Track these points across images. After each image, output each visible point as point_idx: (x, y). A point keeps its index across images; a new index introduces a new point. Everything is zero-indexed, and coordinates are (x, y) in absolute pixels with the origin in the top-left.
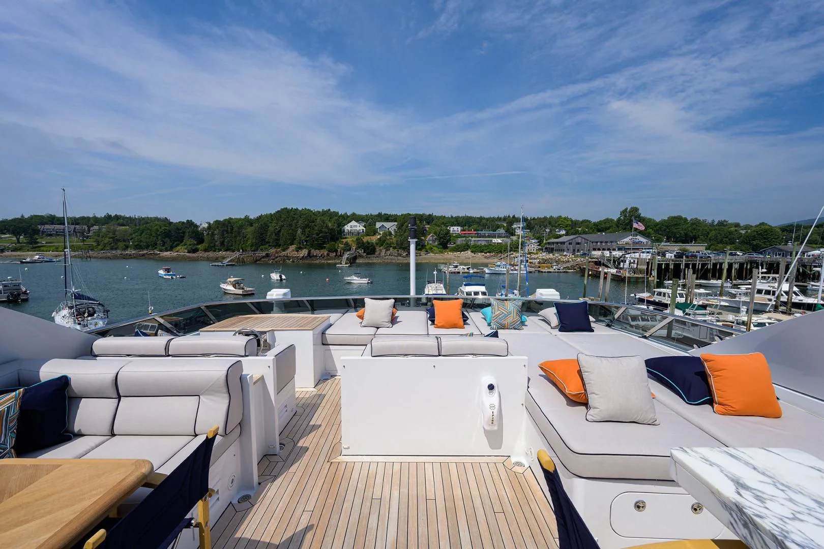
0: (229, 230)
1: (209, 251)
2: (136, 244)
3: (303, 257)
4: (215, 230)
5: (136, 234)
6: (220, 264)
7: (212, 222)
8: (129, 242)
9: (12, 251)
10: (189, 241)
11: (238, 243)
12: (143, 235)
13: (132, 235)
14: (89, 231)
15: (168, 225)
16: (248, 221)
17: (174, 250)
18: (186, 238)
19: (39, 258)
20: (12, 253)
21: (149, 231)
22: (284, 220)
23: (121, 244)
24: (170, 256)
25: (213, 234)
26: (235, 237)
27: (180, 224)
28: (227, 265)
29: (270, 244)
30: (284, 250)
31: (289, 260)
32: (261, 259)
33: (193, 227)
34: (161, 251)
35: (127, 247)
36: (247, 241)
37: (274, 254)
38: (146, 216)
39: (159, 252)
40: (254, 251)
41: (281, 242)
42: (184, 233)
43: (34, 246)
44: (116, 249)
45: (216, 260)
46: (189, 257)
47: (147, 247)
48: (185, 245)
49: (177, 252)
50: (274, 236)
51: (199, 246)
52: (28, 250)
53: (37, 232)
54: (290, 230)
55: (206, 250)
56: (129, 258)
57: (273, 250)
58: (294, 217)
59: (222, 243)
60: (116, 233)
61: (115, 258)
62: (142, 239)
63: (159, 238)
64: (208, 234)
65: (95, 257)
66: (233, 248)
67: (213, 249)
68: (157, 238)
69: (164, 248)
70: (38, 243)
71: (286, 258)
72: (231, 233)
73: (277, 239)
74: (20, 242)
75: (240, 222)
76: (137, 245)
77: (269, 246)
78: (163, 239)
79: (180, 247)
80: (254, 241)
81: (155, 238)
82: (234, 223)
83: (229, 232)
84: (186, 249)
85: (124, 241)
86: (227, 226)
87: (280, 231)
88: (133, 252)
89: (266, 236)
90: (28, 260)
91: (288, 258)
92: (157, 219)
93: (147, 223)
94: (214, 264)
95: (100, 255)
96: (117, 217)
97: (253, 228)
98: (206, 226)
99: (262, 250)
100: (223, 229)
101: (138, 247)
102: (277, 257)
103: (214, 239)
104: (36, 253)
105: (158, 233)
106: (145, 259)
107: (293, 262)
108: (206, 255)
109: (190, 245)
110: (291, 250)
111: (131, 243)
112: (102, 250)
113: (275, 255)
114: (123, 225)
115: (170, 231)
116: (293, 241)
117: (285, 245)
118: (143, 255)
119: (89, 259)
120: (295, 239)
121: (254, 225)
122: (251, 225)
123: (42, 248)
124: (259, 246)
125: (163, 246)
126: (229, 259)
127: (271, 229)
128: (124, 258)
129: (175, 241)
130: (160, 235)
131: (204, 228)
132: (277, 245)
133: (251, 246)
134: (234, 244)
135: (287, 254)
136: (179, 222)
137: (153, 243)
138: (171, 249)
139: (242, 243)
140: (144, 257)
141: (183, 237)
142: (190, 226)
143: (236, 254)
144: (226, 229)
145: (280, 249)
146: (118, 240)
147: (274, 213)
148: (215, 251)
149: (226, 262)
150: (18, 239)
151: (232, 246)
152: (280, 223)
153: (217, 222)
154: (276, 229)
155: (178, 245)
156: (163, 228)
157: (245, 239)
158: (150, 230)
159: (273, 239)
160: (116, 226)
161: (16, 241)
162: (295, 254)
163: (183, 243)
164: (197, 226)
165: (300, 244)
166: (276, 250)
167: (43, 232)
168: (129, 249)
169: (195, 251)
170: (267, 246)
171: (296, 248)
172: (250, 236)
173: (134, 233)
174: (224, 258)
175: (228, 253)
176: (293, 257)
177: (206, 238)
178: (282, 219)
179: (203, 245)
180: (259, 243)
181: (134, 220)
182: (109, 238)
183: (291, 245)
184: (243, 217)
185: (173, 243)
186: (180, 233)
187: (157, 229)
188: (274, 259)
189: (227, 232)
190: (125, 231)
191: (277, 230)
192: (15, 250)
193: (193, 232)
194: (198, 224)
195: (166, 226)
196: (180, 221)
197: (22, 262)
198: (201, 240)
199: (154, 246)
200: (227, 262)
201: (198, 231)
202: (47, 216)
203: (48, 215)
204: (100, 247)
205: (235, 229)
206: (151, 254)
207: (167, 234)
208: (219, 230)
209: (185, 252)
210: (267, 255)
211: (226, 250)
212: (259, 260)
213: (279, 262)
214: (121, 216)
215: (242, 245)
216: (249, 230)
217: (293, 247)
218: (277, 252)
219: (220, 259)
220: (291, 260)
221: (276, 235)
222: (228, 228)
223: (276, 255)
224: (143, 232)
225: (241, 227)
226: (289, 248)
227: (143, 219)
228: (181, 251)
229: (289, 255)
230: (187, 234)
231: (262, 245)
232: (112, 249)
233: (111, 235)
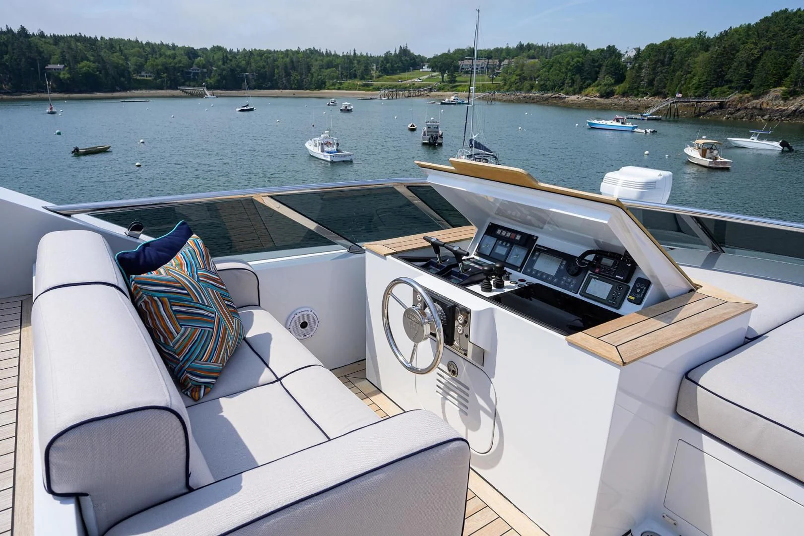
0: (666, 60)
1: (628, 96)
2: (542, 83)
3: (795, 111)
4: (645, 60)
5: (544, 69)
6: (639, 116)
7: (643, 48)
8: (535, 80)
9: (438, 91)
10: (605, 79)
11: (675, 81)
12: (551, 70)
13: (539, 71)
14: (500, 66)
15: (582, 55)
16: (702, 42)
17: (583, 92)
18: (601, 76)
19: (454, 99)
20: (437, 92)
21: (558, 65)
22: (774, 36)
23: (527, 84)
24: (576, 102)
25: (640, 68)
26: (674, 71)
27: (598, 53)
28: (649, 119)
29: (733, 85)
30: (756, 97)
31: (762, 116)
32: (709, 111)
33: (614, 57)
34: (567, 94)
35: (532, 87)
36: (691, 78)
37: (734, 103)
38: (560, 44)
39: (564, 96)
40: (700, 96)
41: (755, 81)
42: (600, 66)
43: (452, 84)
44: (520, 90)
45: (636, 109)
46: (599, 104)
47: (552, 88)
48: (598, 86)
49: (587, 95)
50: (743, 70)
51: (617, 88)
52: (448, 90)
53: (457, 68)
54: (780, 56)
55: (624, 94)
56: (531, 103)
57: (735, 96)
58: (799, 28)
59: (651, 83)
60: (524, 68)
61: (519, 101)
62: (550, 76)
63: (569, 74)
64: (633, 68)
65: (500, 100)
66: (666, 91)
67: (636, 93)
68: (567, 75)
69: (571, 89)
70: (455, 81)
71: (756, 112)
72: (669, 65)
73: (747, 75)
74: (444, 80)
75: (689, 45)
76: (541, 85)
77: (730, 88)
78: (573, 77)
79: (591, 89)
80: (704, 78)
81: (564, 75)
82: (677, 48)
83: (666, 63)
84: (598, 91)
85: (531, 79)
86: (664, 54)
87: (759, 58)
88: (537, 95)
89: (729, 69)
90: (446, 101)
91: (762, 111)
92: (571, 47)
93: (559, 53)
94: (630, 116)
95: (505, 98)
96: (530, 47)
97: (707, 55)
98: (632, 54)
99: (714, 95)
100: (656, 59)
101: (544, 88)
102: (739, 110)
103: (639, 76)
104: (453, 93)
105: (569, 67)
106: (548, 105)
107: (770, 120)
108: (622, 102)
109: (605, 85)
110: (773, 99)
111: (537, 83)
112: (508, 90)
113: (736, 105)
114: (533, 58)
115: (583, 64)
116: (781, 79)
117: (761, 85)
118: (547, 99)
119: (493, 102)
120: (786, 75)
121: (711, 49)
122: (707, 50)
123: (459, 88)
124: (711, 89)
125: (571, 86)
126: (654, 110)
127: (742, 55)
128: (526, 102)
129: (586, 79)
130: (570, 70)
131: (629, 58)
132: (746, 85)
133: (696, 88)
134: (668, 85)
135: (762, 104)
136: (598, 50)
137: (561, 81)
138: (579, 91)
139: (683, 82)
140: (547, 102)
141: (598, 73)
142: (611, 56)
143: (667, 103)
144: (661, 57)
145: (750, 94)
146: (525, 79)
147: (757, 24)
148: (637, 95)
149: (648, 114)
150: (443, 77)
151: (665, 87)
152: (764, 43)
153: (651, 47)
154: (753, 54)
155: (589, 85)
156: (575, 60)
157: (689, 76)
158: (560, 63)
159: (741, 75)
160: (525, 59)
161: (441, 80)
162: (780, 105)
163: (596, 82)
164: (620, 55)
165: (796, 85)
166: (741, 95)
167: (463, 69)
168: (534, 90)
169: (608, 95)
170: (725, 88)
171: (785, 92)
172: (699, 69)
173: (543, 67)
174: (647, 107)
175: (656, 99)
176: (773, 111)
177: (629, 74)
178: (770, 35)
179: (622, 85)
180: (711, 82)
181: (546, 49)
182: (517, 76)
183: (775, 87)
184: (694, 35)
185: (584, 82)
186: (594, 67)
187: (568, 61)
188: (731, 114)
189: (663, 63)
190: (533, 66)
191: (753, 58)
192: (439, 89)
193: (613, 64)
194: (623, 52)
195: (579, 57)
196: (598, 48)
197: (442, 103)
198: (620, 79)
199: (559, 86)
200: (651, 115)
201: (619, 64)
202: (468, 50)
203: (468, 48)
204: (506, 87)
205: (677, 57)
206: (556, 97)
207: (579, 69)
208: (651, 61)
209: (595, 97)
210: (721, 106)
211: (654, 95)
212: (704, 114)
213: (743, 118)
214: (533, 45)
215: (682, 85)
216: (703, 57)
217: (779, 91)
218: (741, 101)
219: (641, 109)
220: (766, 117)
221: (748, 65)
222: (665, 57)
223: (739, 106)
224: (552, 66)
225: (689, 52)
226: (767, 93)
227: (556, 47)
228: (592, 95)
229: (765, 106)
230: (604, 69)
231: (717, 86)
232: (517, 90)
233: (518, 72)
